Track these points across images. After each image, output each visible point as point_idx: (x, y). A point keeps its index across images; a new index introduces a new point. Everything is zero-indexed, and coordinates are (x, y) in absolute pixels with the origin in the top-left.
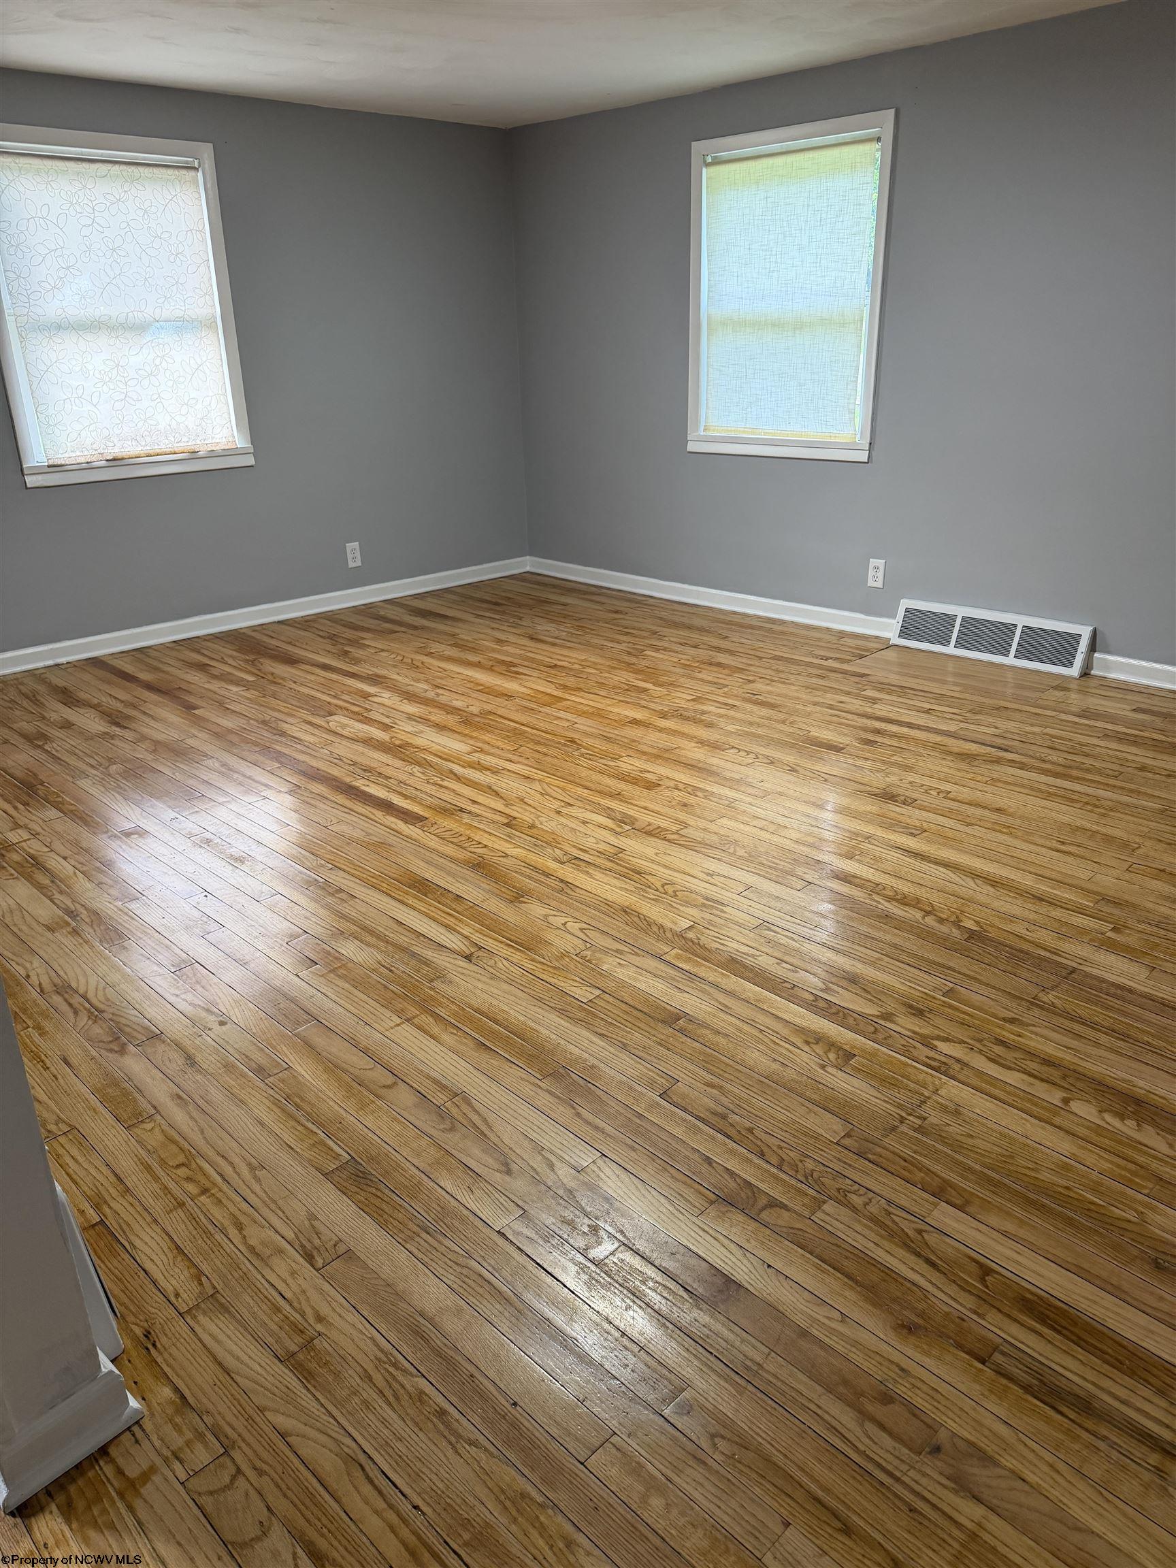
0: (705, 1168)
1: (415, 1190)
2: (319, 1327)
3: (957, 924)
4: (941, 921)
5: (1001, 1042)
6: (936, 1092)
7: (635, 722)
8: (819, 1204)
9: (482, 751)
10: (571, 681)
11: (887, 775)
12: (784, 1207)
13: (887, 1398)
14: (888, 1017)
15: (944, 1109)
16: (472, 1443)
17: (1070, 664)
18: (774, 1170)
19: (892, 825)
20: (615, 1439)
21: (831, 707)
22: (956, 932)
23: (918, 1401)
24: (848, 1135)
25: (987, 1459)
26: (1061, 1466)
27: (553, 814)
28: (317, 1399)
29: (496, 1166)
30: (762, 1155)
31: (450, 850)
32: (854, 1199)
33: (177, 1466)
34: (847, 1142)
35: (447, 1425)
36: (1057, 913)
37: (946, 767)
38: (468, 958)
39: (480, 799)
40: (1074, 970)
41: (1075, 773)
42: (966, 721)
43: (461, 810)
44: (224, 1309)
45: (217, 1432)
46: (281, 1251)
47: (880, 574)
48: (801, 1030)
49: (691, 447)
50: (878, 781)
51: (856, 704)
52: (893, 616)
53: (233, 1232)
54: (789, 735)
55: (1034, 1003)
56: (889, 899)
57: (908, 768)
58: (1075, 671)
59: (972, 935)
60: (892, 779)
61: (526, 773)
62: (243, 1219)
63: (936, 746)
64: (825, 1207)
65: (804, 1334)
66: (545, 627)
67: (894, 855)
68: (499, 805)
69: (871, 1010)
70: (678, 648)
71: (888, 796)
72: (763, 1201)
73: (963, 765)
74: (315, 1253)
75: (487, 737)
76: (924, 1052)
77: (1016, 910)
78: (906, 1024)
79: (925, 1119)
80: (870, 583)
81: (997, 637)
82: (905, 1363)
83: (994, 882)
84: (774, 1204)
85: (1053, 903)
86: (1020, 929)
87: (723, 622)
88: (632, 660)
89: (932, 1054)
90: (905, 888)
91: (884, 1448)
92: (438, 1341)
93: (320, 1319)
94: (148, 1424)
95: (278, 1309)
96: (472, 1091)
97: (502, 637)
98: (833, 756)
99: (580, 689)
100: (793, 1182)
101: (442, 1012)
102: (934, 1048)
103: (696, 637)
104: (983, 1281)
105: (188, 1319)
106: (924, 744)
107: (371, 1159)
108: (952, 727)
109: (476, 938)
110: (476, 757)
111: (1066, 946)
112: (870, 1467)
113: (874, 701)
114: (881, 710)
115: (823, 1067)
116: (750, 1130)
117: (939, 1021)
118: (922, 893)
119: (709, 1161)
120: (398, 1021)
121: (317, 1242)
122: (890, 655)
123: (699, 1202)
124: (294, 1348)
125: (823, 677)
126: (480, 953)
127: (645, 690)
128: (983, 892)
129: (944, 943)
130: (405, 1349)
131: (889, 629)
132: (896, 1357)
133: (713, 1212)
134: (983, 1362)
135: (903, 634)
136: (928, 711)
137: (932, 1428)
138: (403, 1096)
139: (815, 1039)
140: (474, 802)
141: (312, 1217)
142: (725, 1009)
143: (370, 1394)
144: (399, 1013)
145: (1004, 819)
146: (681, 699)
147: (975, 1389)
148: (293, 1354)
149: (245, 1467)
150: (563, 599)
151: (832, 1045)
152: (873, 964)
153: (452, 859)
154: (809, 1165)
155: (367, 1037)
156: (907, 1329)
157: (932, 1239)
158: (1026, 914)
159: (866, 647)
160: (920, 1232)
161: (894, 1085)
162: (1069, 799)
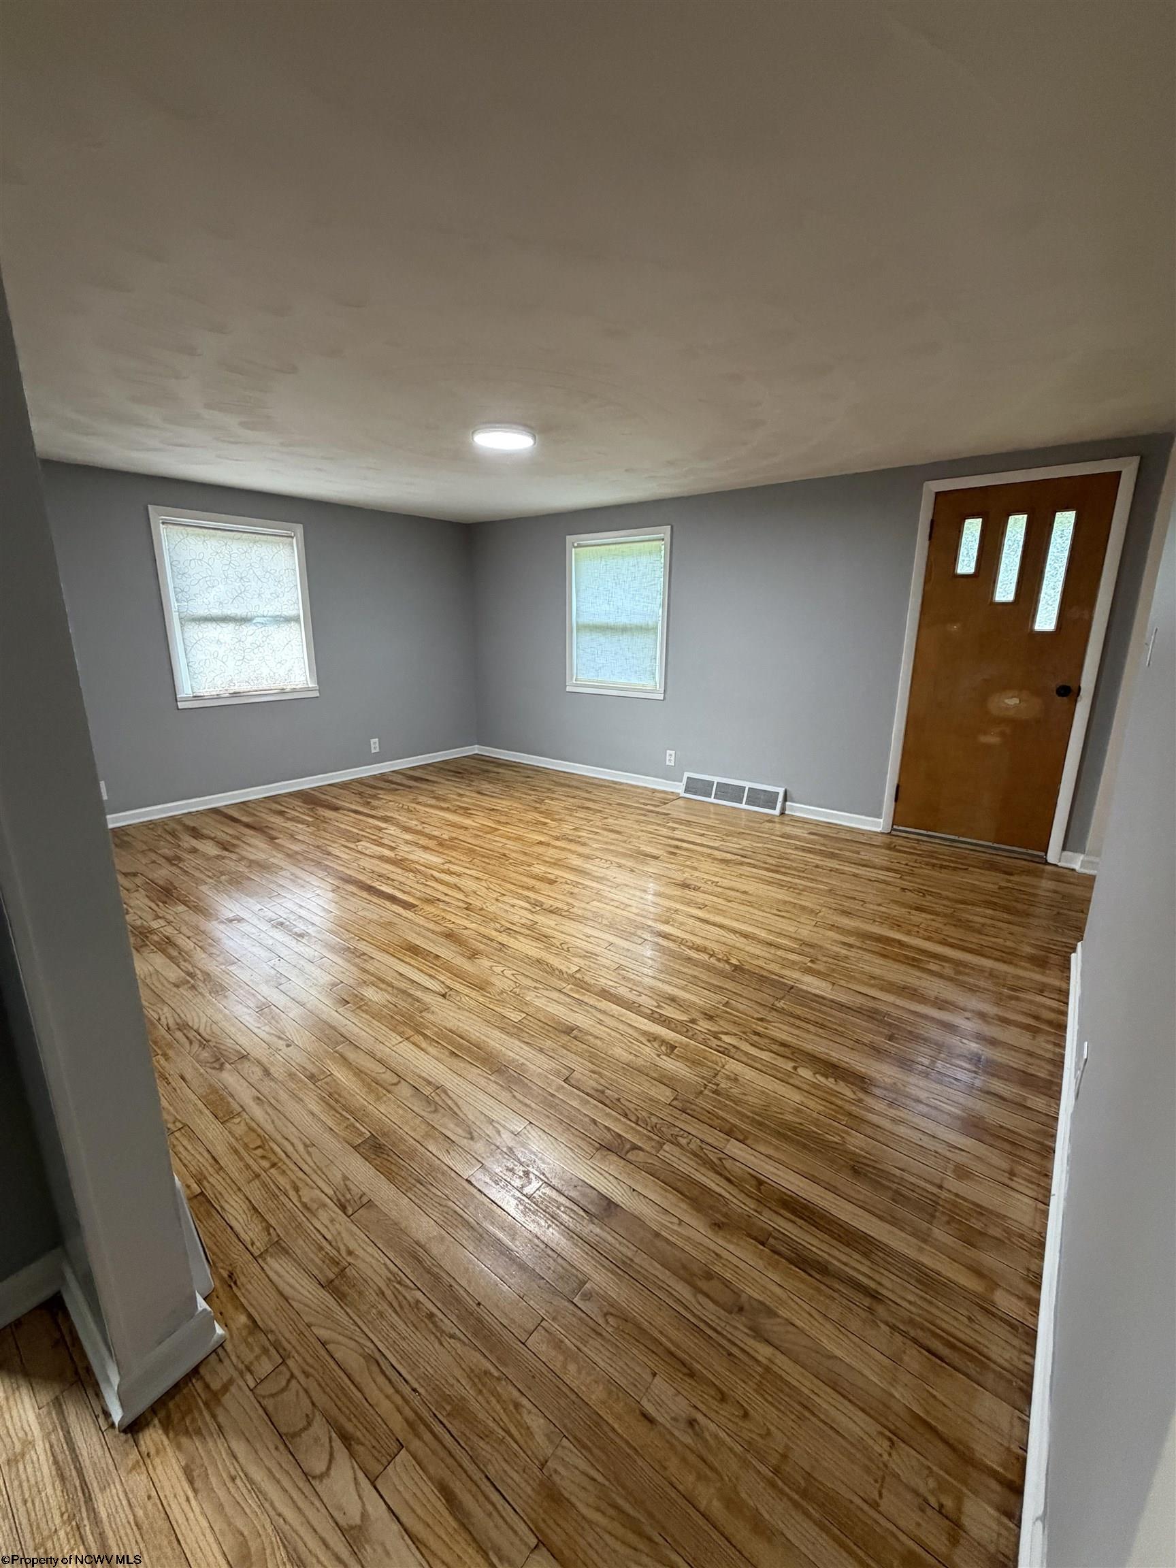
0: (592, 1127)
1: (412, 1154)
2: (349, 1259)
3: (727, 962)
4: (719, 960)
5: (756, 1033)
6: (723, 1067)
7: (541, 843)
8: (661, 1145)
9: (450, 862)
10: (503, 819)
11: (684, 873)
12: (640, 1149)
13: (709, 1275)
14: (693, 1021)
15: (728, 1078)
16: (452, 1336)
17: (774, 809)
18: (633, 1125)
19: (689, 903)
20: (544, 1323)
21: (651, 833)
22: (727, 967)
23: (728, 1276)
24: (675, 1099)
25: (771, 1313)
26: (813, 1312)
27: (493, 901)
28: (347, 1314)
29: (463, 1134)
30: (626, 1116)
31: (431, 926)
32: (683, 1141)
33: (248, 1377)
34: (675, 1103)
35: (434, 1323)
36: (780, 953)
37: (715, 868)
38: (444, 996)
39: (449, 892)
40: (792, 987)
41: (783, 870)
42: (723, 840)
43: (438, 900)
44: (285, 1252)
45: (277, 1345)
46: (324, 1205)
47: (673, 758)
48: (644, 1033)
49: (568, 689)
50: (679, 877)
51: (664, 831)
52: (681, 781)
53: (292, 1193)
54: (630, 849)
55: (773, 1008)
56: (690, 948)
57: (695, 869)
58: (777, 812)
59: (736, 968)
60: (686, 875)
61: (477, 876)
62: (300, 1184)
63: (709, 855)
64: (665, 1147)
65: (657, 1235)
66: (485, 786)
67: (690, 921)
68: (461, 896)
69: (684, 1018)
70: (564, 798)
71: (686, 886)
72: (628, 1146)
73: (723, 866)
74: (347, 1204)
75: (454, 854)
76: (714, 1043)
77: (758, 952)
78: (704, 1025)
79: (718, 1085)
80: (668, 763)
81: (734, 793)
82: (718, 1250)
83: (745, 936)
84: (635, 1147)
85: (778, 947)
86: (761, 963)
87: (587, 783)
88: (538, 805)
89: (719, 1043)
90: (698, 941)
91: (710, 1311)
92: (428, 1262)
93: (350, 1253)
94: (228, 1347)
95: (321, 1248)
96: (448, 1085)
97: (461, 792)
98: (653, 862)
99: (507, 823)
100: (645, 1132)
101: (428, 1033)
102: (720, 1039)
103: (575, 792)
104: (759, 1190)
105: (260, 1261)
106: (702, 854)
107: (384, 1134)
108: (716, 844)
109: (449, 982)
110: (446, 867)
111: (786, 972)
112: (702, 1326)
113: (674, 829)
114: (678, 834)
115: (659, 1056)
116: (618, 1100)
117: (722, 1023)
118: (707, 943)
119: (594, 1122)
120: (401, 1040)
121: (348, 1196)
122: (680, 802)
123: (590, 1150)
124: (332, 1276)
125: (645, 815)
126: (451, 992)
127: (545, 824)
128: (740, 942)
129: (721, 973)
130: (408, 1271)
131: (679, 788)
132: (712, 1246)
133: (598, 1156)
134: (763, 1244)
135: (686, 791)
136: (703, 835)
137: (737, 1294)
138: (404, 1091)
139: (653, 1038)
140: (446, 895)
141: (345, 1178)
142: (600, 1022)
143: (383, 1306)
144: (401, 1034)
145: (748, 898)
146: (566, 829)
147: (760, 1264)
148: (332, 1281)
149: (297, 1373)
150: (496, 770)
151: (663, 1042)
152: (683, 989)
153: (433, 932)
154: (654, 1120)
155: (381, 1051)
156: (717, 1226)
157: (728, 1163)
158: (763, 954)
159: (667, 799)
160: (720, 1159)
161: (700, 1064)
162: (780, 885)
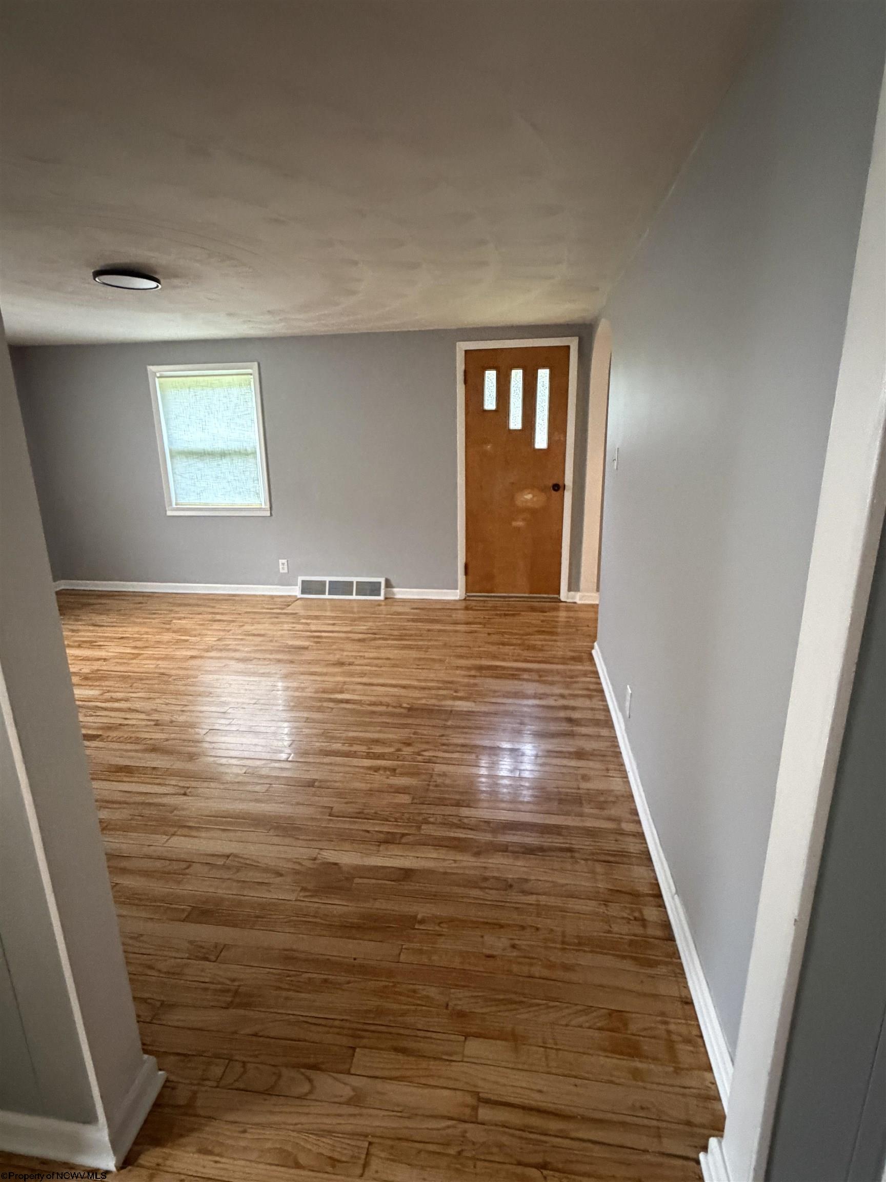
0: (367, 834)
1: (240, 904)
2: (236, 983)
3: (401, 707)
4: (395, 707)
5: (444, 745)
6: (433, 770)
7: (192, 657)
8: (419, 828)
9: (109, 691)
10: (139, 644)
11: (335, 654)
12: (409, 834)
13: (486, 879)
14: (399, 750)
15: (439, 775)
16: (349, 983)
17: (379, 595)
18: (395, 823)
19: (351, 675)
20: (404, 947)
21: (290, 630)
22: (402, 710)
23: (496, 874)
24: (413, 799)
25: (526, 880)
26: (547, 870)
27: (180, 713)
28: (260, 1011)
29: (273, 876)
30: (387, 820)
31: (138, 747)
32: (431, 820)
33: (207, 1083)
34: (415, 801)
35: (331, 983)
36: (433, 692)
37: (357, 646)
38: (185, 794)
39: (128, 716)
40: (451, 711)
41: (407, 638)
42: (351, 625)
43: (120, 725)
44: (173, 1006)
45: (217, 1056)
46: (186, 965)
47: (286, 566)
48: (370, 768)
49: (169, 513)
50: (333, 658)
51: (300, 627)
52: (297, 585)
53: (149, 972)
54: (279, 647)
55: (445, 727)
56: (369, 705)
57: (343, 650)
58: (382, 597)
59: (410, 709)
60: (338, 656)
61: (148, 696)
62: (149, 963)
63: (348, 638)
64: (423, 827)
65: (445, 873)
66: (97, 619)
67: (360, 687)
68: (143, 716)
69: (391, 750)
70: (191, 616)
71: (342, 664)
72: (398, 836)
73: (362, 644)
74: (207, 956)
75: (107, 683)
76: (419, 758)
77: (419, 695)
78: (407, 750)
79: (436, 782)
80: (281, 571)
81: (344, 588)
82: (484, 865)
83: (404, 687)
84: (403, 835)
85: (430, 688)
86: (424, 701)
87: (208, 599)
88: (168, 626)
89: (423, 757)
90: (373, 699)
91: (493, 895)
92: (302, 956)
93: (234, 980)
94: (173, 1078)
95: (206, 989)
96: (235, 851)
97: (74, 628)
98: (306, 652)
99: (146, 647)
100: (405, 824)
101: (191, 824)
102: (423, 755)
103: (202, 609)
104: (489, 827)
105: (155, 1021)
106: (341, 638)
107: (204, 903)
108: (348, 629)
109: (181, 784)
110: (108, 695)
111: (443, 703)
112: (495, 903)
113: (308, 624)
114: (313, 628)
115: (388, 778)
116: (376, 813)
117: (419, 745)
118: (381, 699)
119: (368, 832)
120: (167, 837)
121: (204, 951)
122: (298, 602)
123: (375, 848)
124: (229, 999)
125: (277, 618)
126: (189, 790)
127: (187, 641)
128: (403, 692)
129: (400, 715)
130: (290, 968)
131: (296, 591)
132: (479, 864)
133: (382, 848)
134: (506, 851)
135: (303, 592)
136: (334, 624)
137: (506, 880)
138: (196, 868)
139: (377, 769)
140: (126, 719)
141: (191, 942)
142: (331, 771)
143: (284, 993)
144: (165, 833)
145: (393, 662)
146: (210, 640)
147: (511, 861)
148: (232, 1002)
149: (245, 1059)
150: (99, 601)
151: (385, 769)
152: (380, 732)
153: (136, 751)
154: (407, 815)
155: (155, 851)
156: (477, 854)
157: (466, 821)
158: (423, 696)
159: (288, 601)
160: (460, 820)
161: (418, 774)
162: (409, 647)
